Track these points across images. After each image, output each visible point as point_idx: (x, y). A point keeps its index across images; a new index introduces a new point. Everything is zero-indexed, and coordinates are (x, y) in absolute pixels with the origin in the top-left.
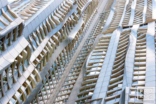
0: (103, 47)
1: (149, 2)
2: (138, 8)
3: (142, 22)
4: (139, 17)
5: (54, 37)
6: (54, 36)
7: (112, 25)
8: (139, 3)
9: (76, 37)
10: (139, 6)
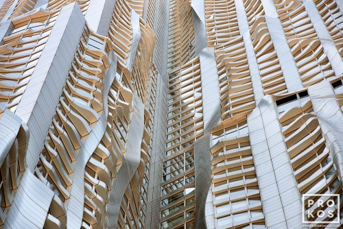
0: (239, 172)
1: (323, 6)
2: (292, 32)
3: (334, 74)
4: (313, 60)
5: (94, 165)
6: (93, 161)
7: (231, 102)
8: (287, 19)
9: (142, 155)
10: (295, 25)
